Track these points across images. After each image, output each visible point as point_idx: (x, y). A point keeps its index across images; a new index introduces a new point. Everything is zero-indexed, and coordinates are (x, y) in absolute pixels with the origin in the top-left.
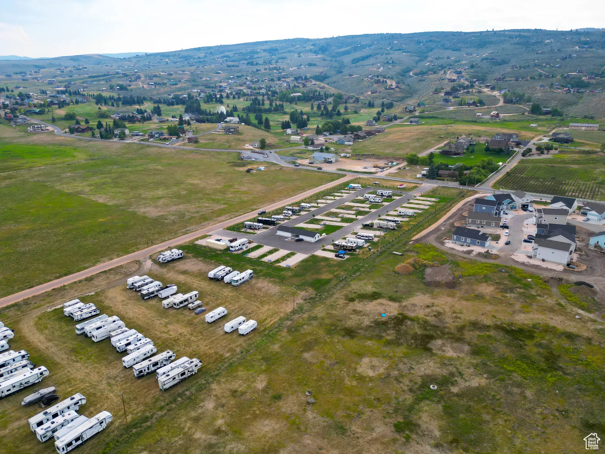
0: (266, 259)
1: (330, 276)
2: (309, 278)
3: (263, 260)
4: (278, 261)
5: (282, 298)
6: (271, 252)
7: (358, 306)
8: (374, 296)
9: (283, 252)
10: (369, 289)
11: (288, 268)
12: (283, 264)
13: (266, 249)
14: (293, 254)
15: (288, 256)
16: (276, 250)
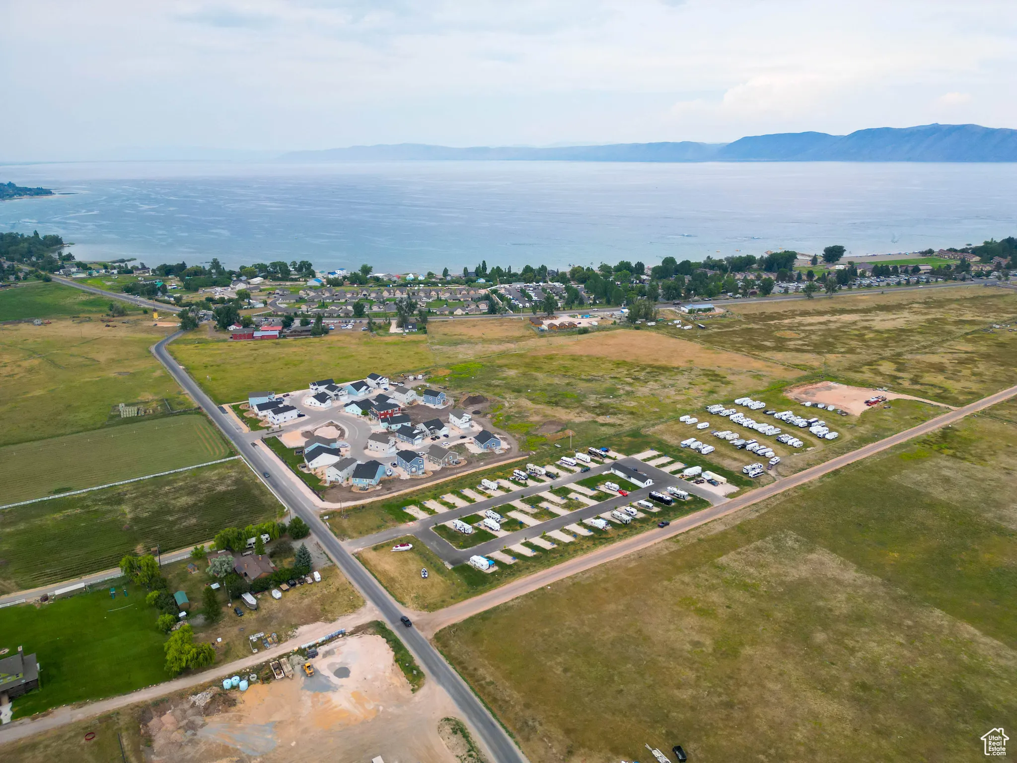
0: (668, 459)
1: (624, 439)
2: (640, 440)
3: (672, 459)
4: (659, 456)
5: (662, 433)
6: (663, 465)
7: (619, 422)
8: (603, 425)
9: (652, 463)
10: (603, 429)
11: (652, 449)
12: (655, 453)
13: (667, 470)
14: (645, 460)
15: (649, 459)
16: (659, 466)
